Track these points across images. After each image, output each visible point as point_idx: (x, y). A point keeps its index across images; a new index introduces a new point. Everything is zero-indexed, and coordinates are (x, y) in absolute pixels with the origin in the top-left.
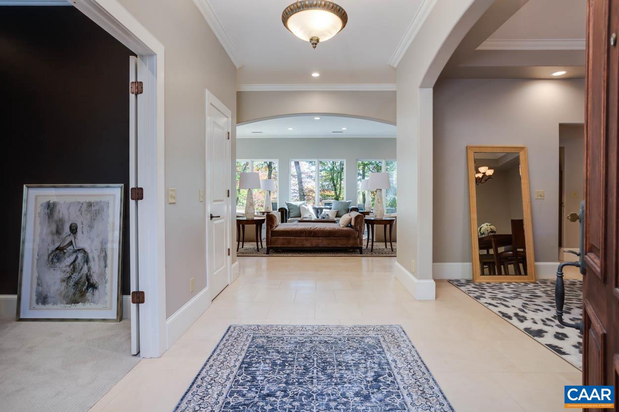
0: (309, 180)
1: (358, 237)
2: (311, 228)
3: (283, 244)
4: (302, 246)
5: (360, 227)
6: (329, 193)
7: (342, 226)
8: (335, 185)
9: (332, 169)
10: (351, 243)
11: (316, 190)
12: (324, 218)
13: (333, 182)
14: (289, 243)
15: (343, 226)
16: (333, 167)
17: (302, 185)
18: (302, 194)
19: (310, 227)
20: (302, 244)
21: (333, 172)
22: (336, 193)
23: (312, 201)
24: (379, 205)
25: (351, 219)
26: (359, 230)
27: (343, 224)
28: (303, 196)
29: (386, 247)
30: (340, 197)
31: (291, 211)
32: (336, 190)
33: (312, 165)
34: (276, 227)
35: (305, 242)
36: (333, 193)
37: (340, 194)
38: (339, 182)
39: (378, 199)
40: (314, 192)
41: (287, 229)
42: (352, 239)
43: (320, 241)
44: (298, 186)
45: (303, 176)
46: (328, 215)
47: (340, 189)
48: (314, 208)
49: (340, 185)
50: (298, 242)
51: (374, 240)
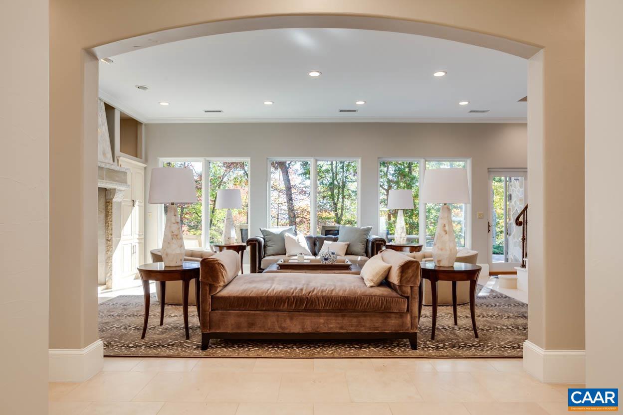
0: (301, 197)
1: (408, 310)
2: (302, 290)
3: (239, 327)
4: (280, 331)
5: (411, 287)
6: (328, 214)
7: (369, 284)
8: (335, 204)
9: (332, 184)
10: (391, 325)
11: (311, 210)
12: (326, 259)
13: (333, 200)
14: (251, 325)
15: (372, 284)
16: (334, 181)
17: (292, 204)
18: (292, 215)
19: (299, 287)
20: (283, 329)
21: (333, 186)
22: (337, 214)
23: (304, 226)
24: (446, 237)
25: (390, 269)
26: (409, 294)
27: (372, 280)
28: (294, 218)
29: (456, 324)
30: (342, 220)
31: (269, 243)
32: (336, 210)
33: (306, 178)
34: (225, 286)
35: (288, 321)
36: (333, 214)
37: (342, 214)
38: (340, 200)
39: (444, 226)
40: (309, 213)
41: (247, 294)
42: (393, 315)
43: (322, 321)
44: (287, 204)
45: (293, 191)
46: (333, 254)
47: (342, 209)
48: (309, 239)
49: (343, 203)
50: (272, 323)
51: (424, 303)
